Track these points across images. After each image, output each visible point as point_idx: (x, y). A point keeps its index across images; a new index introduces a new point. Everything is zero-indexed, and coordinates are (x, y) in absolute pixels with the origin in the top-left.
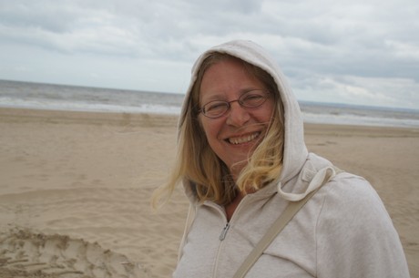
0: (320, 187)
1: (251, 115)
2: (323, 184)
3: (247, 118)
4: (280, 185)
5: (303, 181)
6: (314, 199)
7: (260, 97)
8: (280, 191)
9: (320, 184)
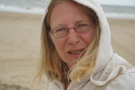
0: (115, 78)
1: (80, 37)
2: (117, 76)
3: (78, 39)
4: (92, 76)
5: (106, 73)
6: (111, 85)
7: (86, 25)
8: (92, 79)
9: (115, 76)
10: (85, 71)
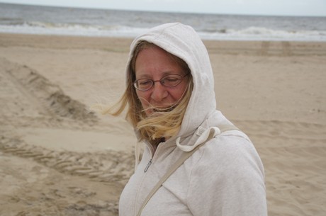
4: (179, 139)
7: (177, 79)
10: (165, 131)
